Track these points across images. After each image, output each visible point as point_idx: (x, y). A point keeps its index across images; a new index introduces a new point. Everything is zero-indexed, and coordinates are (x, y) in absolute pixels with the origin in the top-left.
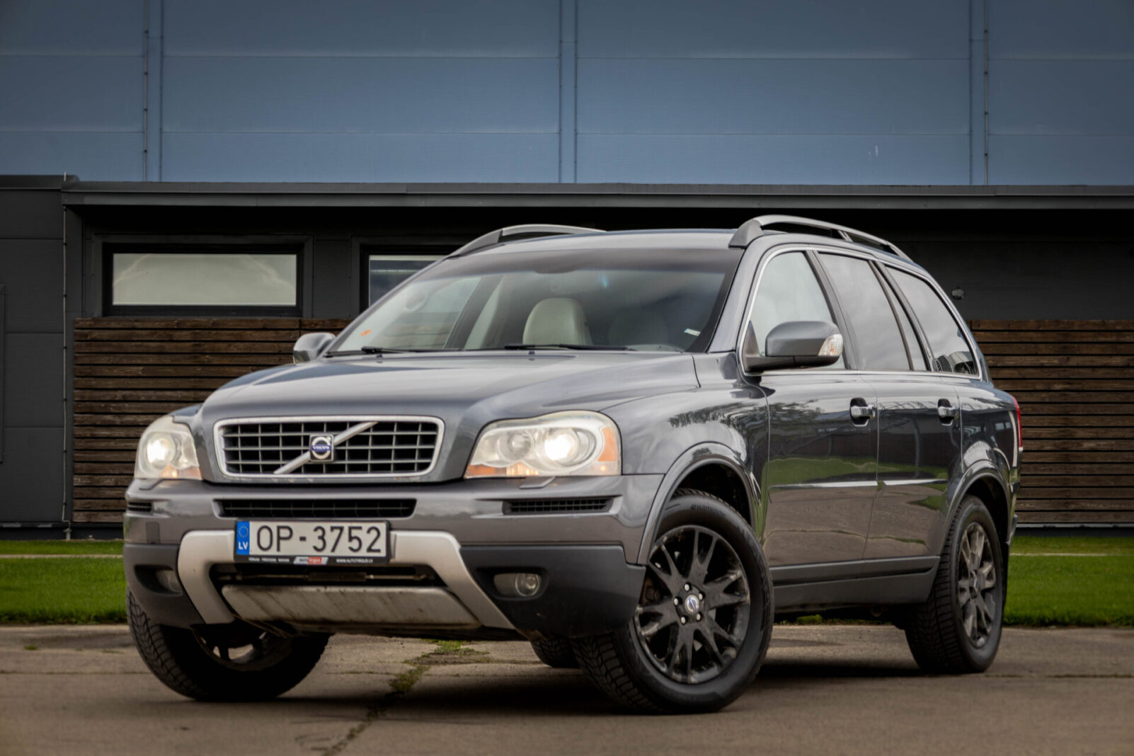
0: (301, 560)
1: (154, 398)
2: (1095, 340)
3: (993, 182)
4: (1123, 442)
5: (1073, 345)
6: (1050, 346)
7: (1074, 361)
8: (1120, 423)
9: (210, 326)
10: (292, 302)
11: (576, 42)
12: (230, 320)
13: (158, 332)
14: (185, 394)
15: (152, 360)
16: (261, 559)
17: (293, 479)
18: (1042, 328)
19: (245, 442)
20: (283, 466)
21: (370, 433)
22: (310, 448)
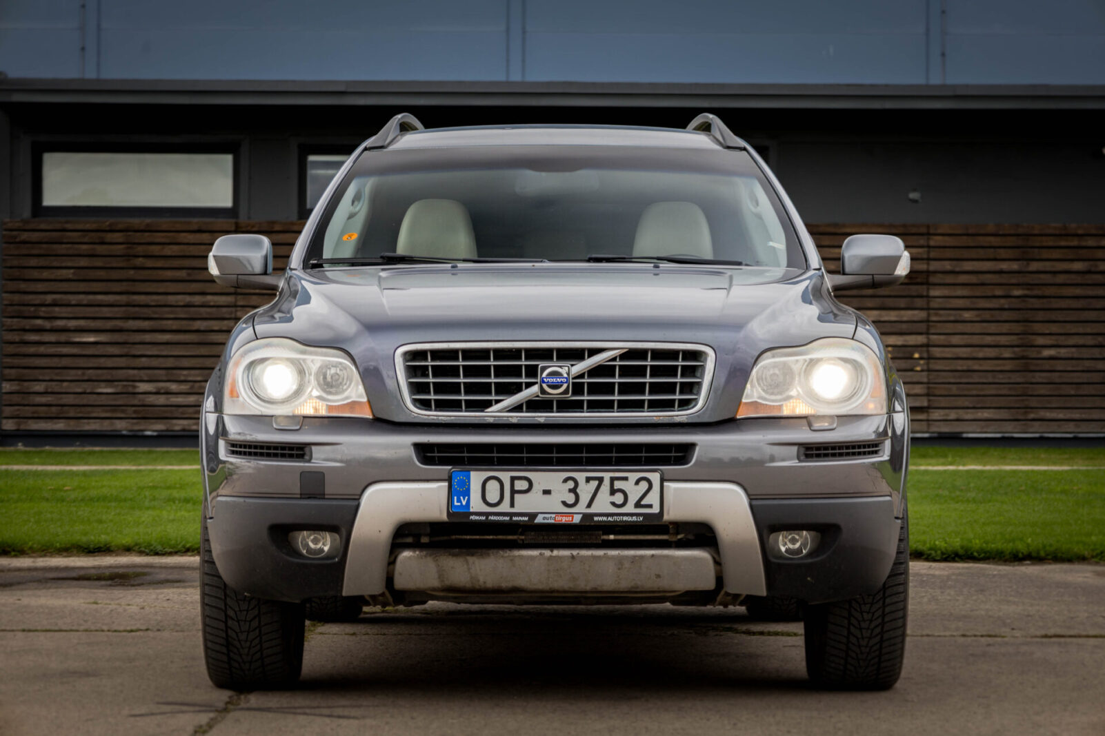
0: (544, 518)
1: (85, 302)
4: (1084, 350)
5: (1032, 250)
7: (1034, 266)
9: (142, 228)
10: (228, 203)
12: (164, 222)
13: (89, 233)
14: (117, 298)
15: (83, 262)
16: (487, 518)
17: (515, 417)
18: (1001, 233)
19: (438, 371)
20: (497, 402)
21: (618, 363)
22: (539, 381)
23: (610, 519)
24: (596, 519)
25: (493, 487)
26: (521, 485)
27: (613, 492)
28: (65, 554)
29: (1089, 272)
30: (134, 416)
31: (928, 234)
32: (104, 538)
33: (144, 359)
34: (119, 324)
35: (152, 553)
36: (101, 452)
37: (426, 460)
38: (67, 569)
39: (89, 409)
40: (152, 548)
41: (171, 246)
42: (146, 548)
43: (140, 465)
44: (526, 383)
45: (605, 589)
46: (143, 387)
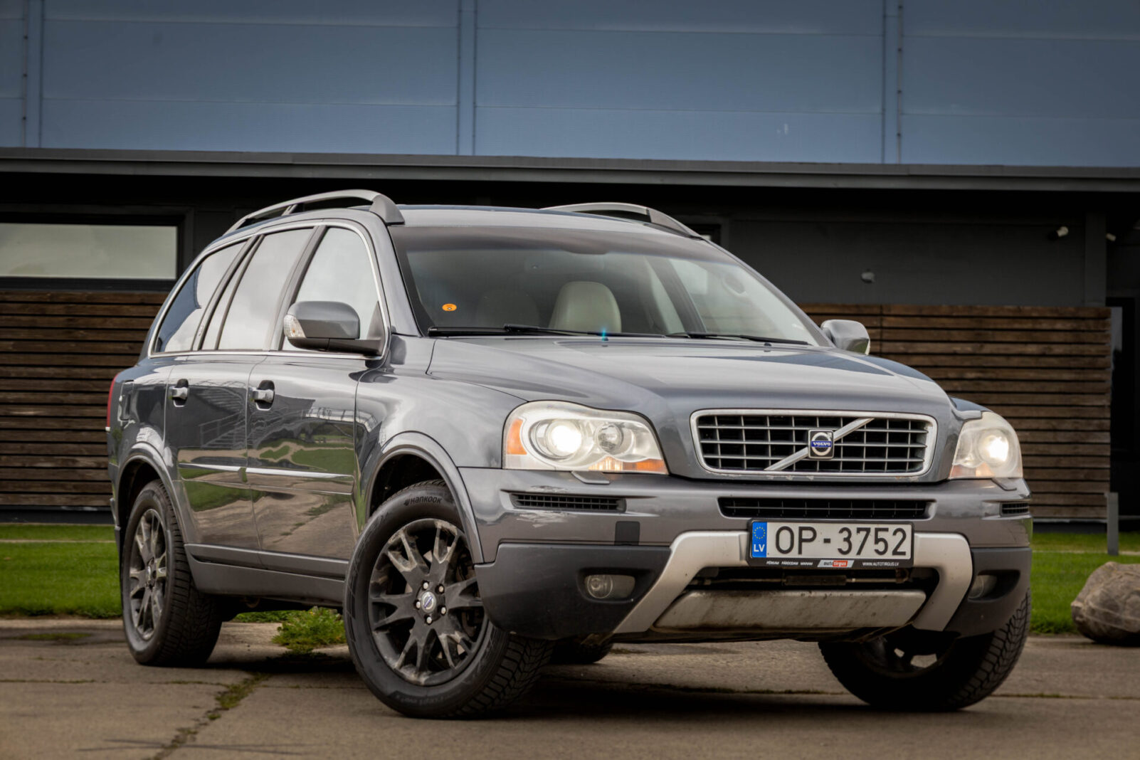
0: (825, 564)
1: (25, 375)
2: (1010, 327)
3: (905, 161)
4: (1037, 434)
5: (986, 332)
6: (963, 333)
7: (988, 348)
8: (1035, 414)
9: (84, 300)
10: (169, 274)
11: (476, 12)
12: (106, 294)
13: (29, 305)
15: (23, 334)
16: (780, 563)
17: (791, 476)
18: (955, 314)
19: (724, 434)
20: (774, 462)
21: (866, 430)
22: (809, 444)
23: (875, 564)
24: (864, 564)
25: (785, 536)
26: (807, 535)
27: (877, 541)
28: (8, 616)
29: (1043, 355)
30: (74, 491)
31: (882, 315)
32: (46, 602)
33: (84, 434)
34: (60, 397)
35: (95, 617)
36: (41, 527)
37: (727, 512)
38: (10, 630)
39: (28, 483)
40: (94, 611)
41: (114, 319)
42: (88, 612)
43: (81, 539)
44: (796, 446)
45: (825, 625)
46: (83, 462)
